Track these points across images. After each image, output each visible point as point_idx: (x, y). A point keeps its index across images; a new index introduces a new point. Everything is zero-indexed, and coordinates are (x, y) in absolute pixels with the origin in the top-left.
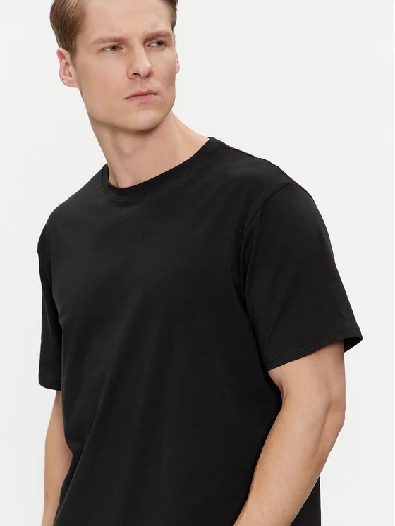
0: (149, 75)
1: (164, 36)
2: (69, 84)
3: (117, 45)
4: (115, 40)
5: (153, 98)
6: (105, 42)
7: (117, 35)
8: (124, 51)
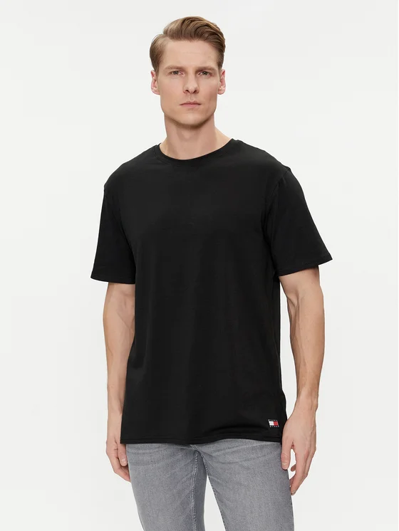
0: (195, 92)
1: (210, 69)
2: (155, 92)
3: (178, 71)
4: (177, 68)
5: (197, 107)
6: (172, 68)
7: (179, 65)
8: (184, 75)
